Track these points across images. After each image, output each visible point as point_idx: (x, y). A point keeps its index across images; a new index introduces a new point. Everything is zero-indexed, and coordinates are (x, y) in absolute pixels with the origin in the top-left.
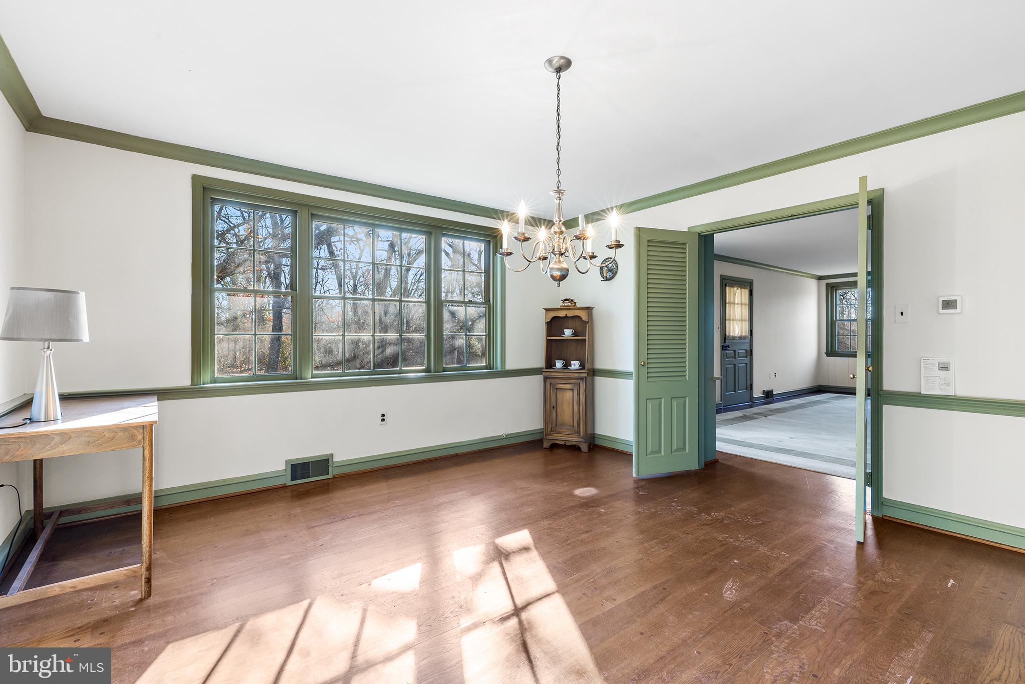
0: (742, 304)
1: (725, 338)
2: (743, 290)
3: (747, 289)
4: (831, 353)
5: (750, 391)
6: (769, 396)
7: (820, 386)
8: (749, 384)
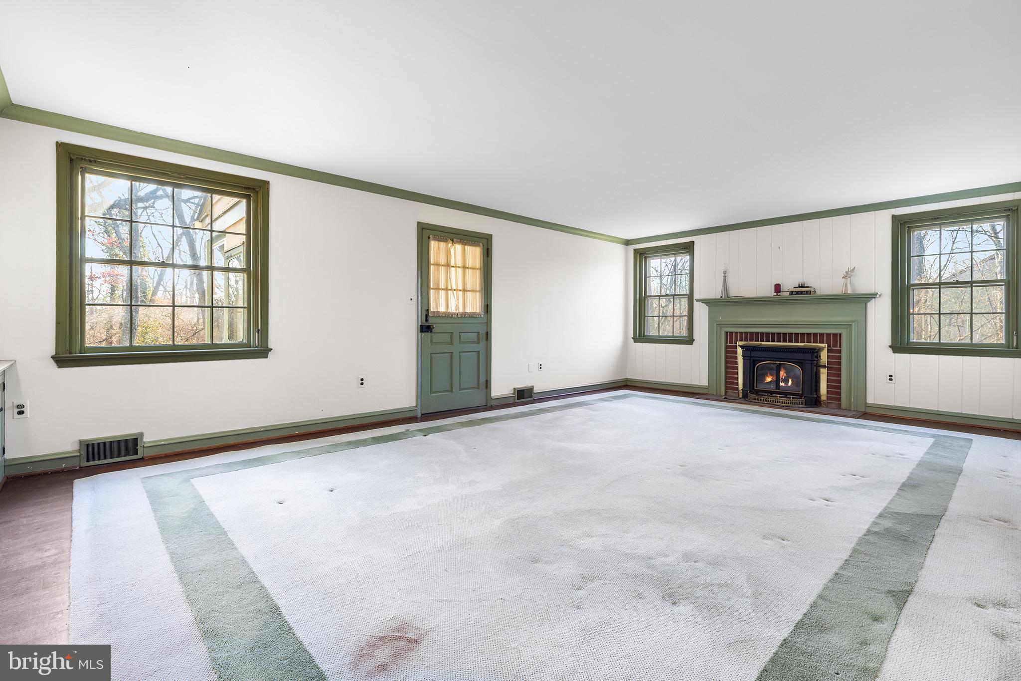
0: (464, 267)
1: (427, 316)
2: (469, 249)
3: (479, 246)
4: (641, 337)
5: (485, 391)
6: (524, 396)
7: (627, 380)
8: (482, 379)
